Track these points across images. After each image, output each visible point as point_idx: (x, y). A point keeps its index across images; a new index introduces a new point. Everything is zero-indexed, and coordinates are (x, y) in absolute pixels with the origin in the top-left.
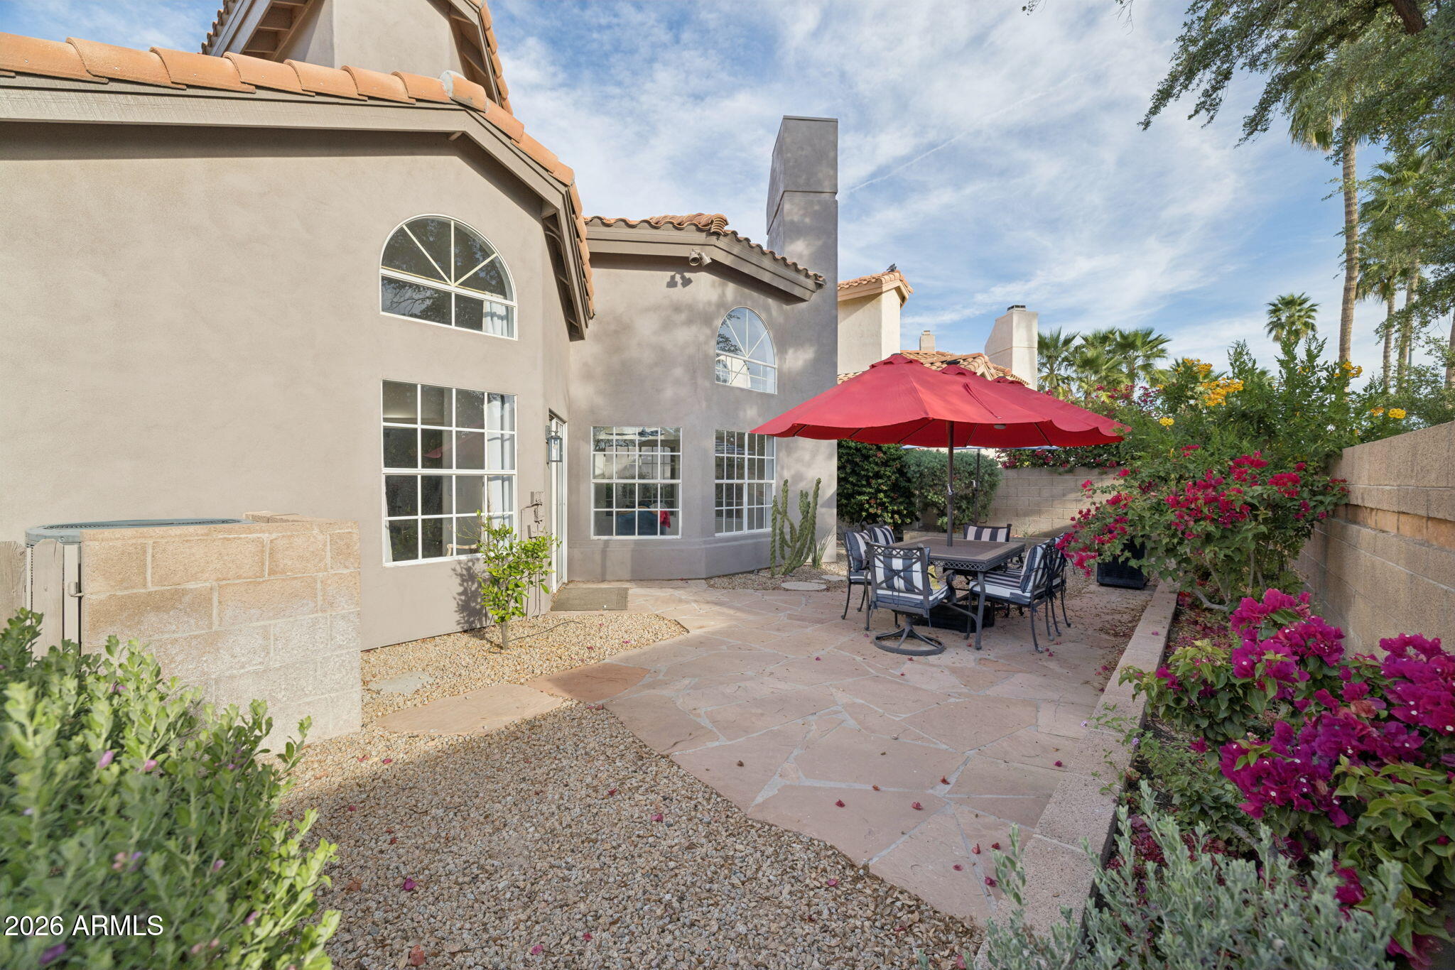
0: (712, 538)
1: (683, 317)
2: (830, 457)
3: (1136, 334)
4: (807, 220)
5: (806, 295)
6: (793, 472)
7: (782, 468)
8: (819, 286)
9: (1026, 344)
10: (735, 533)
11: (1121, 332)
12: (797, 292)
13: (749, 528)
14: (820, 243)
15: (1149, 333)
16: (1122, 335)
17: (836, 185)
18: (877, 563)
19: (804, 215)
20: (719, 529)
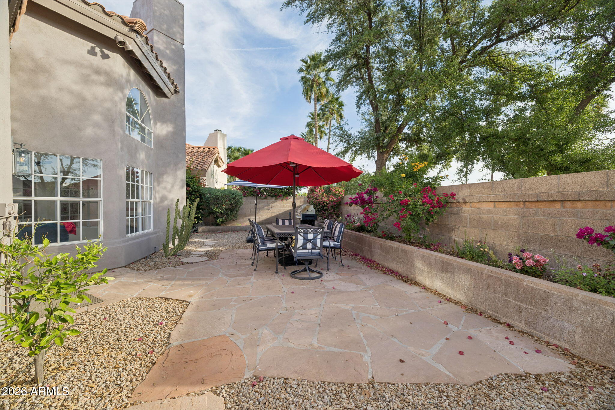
0: (125, 239)
1: (102, 79)
2: (182, 187)
3: (249, 150)
4: (168, 52)
5: (169, 95)
6: (161, 195)
7: (156, 192)
8: (176, 92)
9: (222, 147)
10: (135, 234)
11: (244, 149)
12: (166, 90)
13: (142, 230)
14: (175, 68)
15: (253, 151)
16: (245, 150)
17: (183, 40)
18: (299, 237)
19: (166, 48)
20: (128, 233)
